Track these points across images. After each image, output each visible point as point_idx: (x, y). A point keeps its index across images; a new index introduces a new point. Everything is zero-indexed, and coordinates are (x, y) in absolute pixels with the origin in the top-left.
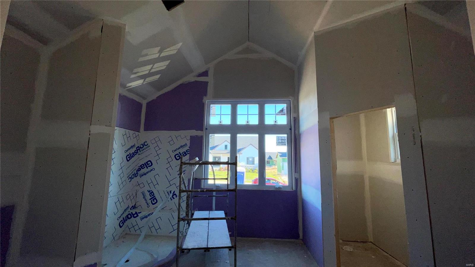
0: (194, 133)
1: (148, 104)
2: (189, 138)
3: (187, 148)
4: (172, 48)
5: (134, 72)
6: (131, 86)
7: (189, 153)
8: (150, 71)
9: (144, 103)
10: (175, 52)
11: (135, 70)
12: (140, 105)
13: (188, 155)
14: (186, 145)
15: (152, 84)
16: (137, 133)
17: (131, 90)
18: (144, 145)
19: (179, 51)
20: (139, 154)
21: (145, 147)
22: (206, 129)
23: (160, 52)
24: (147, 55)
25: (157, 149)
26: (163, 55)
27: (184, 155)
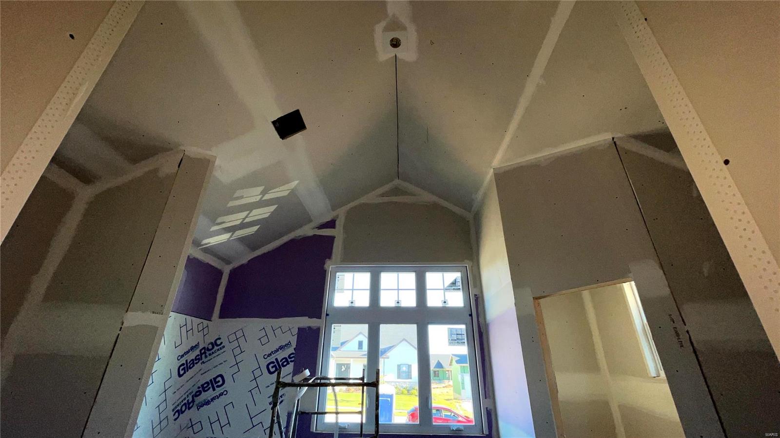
0: (305, 322)
2: (297, 332)
3: (291, 350)
4: (282, 188)
5: (217, 222)
6: (209, 243)
7: (293, 359)
8: (243, 221)
9: (227, 270)
10: (286, 193)
11: (219, 220)
13: (292, 364)
14: (289, 344)
16: (205, 322)
17: (208, 250)
19: (293, 192)
20: (203, 362)
22: (327, 315)
23: (264, 193)
24: (242, 197)
25: (237, 351)
26: (267, 197)
27: (285, 364)
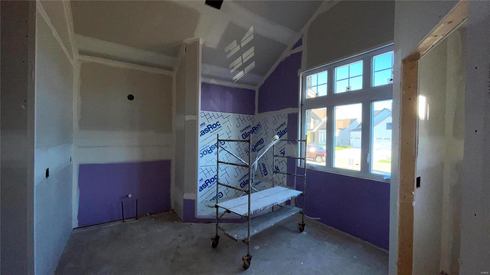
0: (290, 110)
1: (260, 90)
2: (287, 117)
3: (285, 126)
4: (247, 35)
5: (230, 68)
6: (236, 79)
7: (287, 131)
8: (243, 62)
9: (257, 89)
10: (252, 37)
11: (231, 66)
12: (253, 92)
13: (287, 133)
14: (284, 124)
15: (252, 71)
16: (251, 116)
17: (239, 82)
18: (258, 125)
19: (255, 34)
20: (256, 133)
21: (259, 127)
22: (302, 105)
23: (239, 43)
24: (230, 51)
25: (266, 128)
26: (243, 44)
27: (284, 133)
